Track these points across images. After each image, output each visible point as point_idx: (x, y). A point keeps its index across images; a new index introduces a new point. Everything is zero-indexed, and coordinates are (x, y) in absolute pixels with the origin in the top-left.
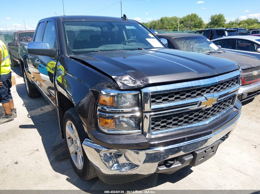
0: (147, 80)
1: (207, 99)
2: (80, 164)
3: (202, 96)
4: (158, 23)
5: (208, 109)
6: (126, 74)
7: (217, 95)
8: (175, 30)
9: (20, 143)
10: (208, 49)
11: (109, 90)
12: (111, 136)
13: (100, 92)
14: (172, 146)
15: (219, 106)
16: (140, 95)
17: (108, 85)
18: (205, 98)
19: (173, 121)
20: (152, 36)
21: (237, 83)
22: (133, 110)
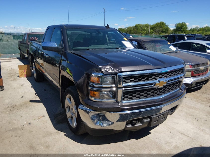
0: (121, 69)
1: (159, 82)
2: (74, 124)
3: (157, 79)
4: (133, 29)
5: (161, 89)
6: (108, 65)
7: (166, 79)
8: (147, 34)
9: (31, 112)
10: (168, 49)
11: (97, 73)
12: (97, 102)
13: (91, 74)
14: (135, 111)
15: (168, 87)
16: (116, 77)
17: (96, 70)
18: (158, 81)
19: (137, 95)
20: (126, 40)
21: (182, 72)
22: (111, 86)
